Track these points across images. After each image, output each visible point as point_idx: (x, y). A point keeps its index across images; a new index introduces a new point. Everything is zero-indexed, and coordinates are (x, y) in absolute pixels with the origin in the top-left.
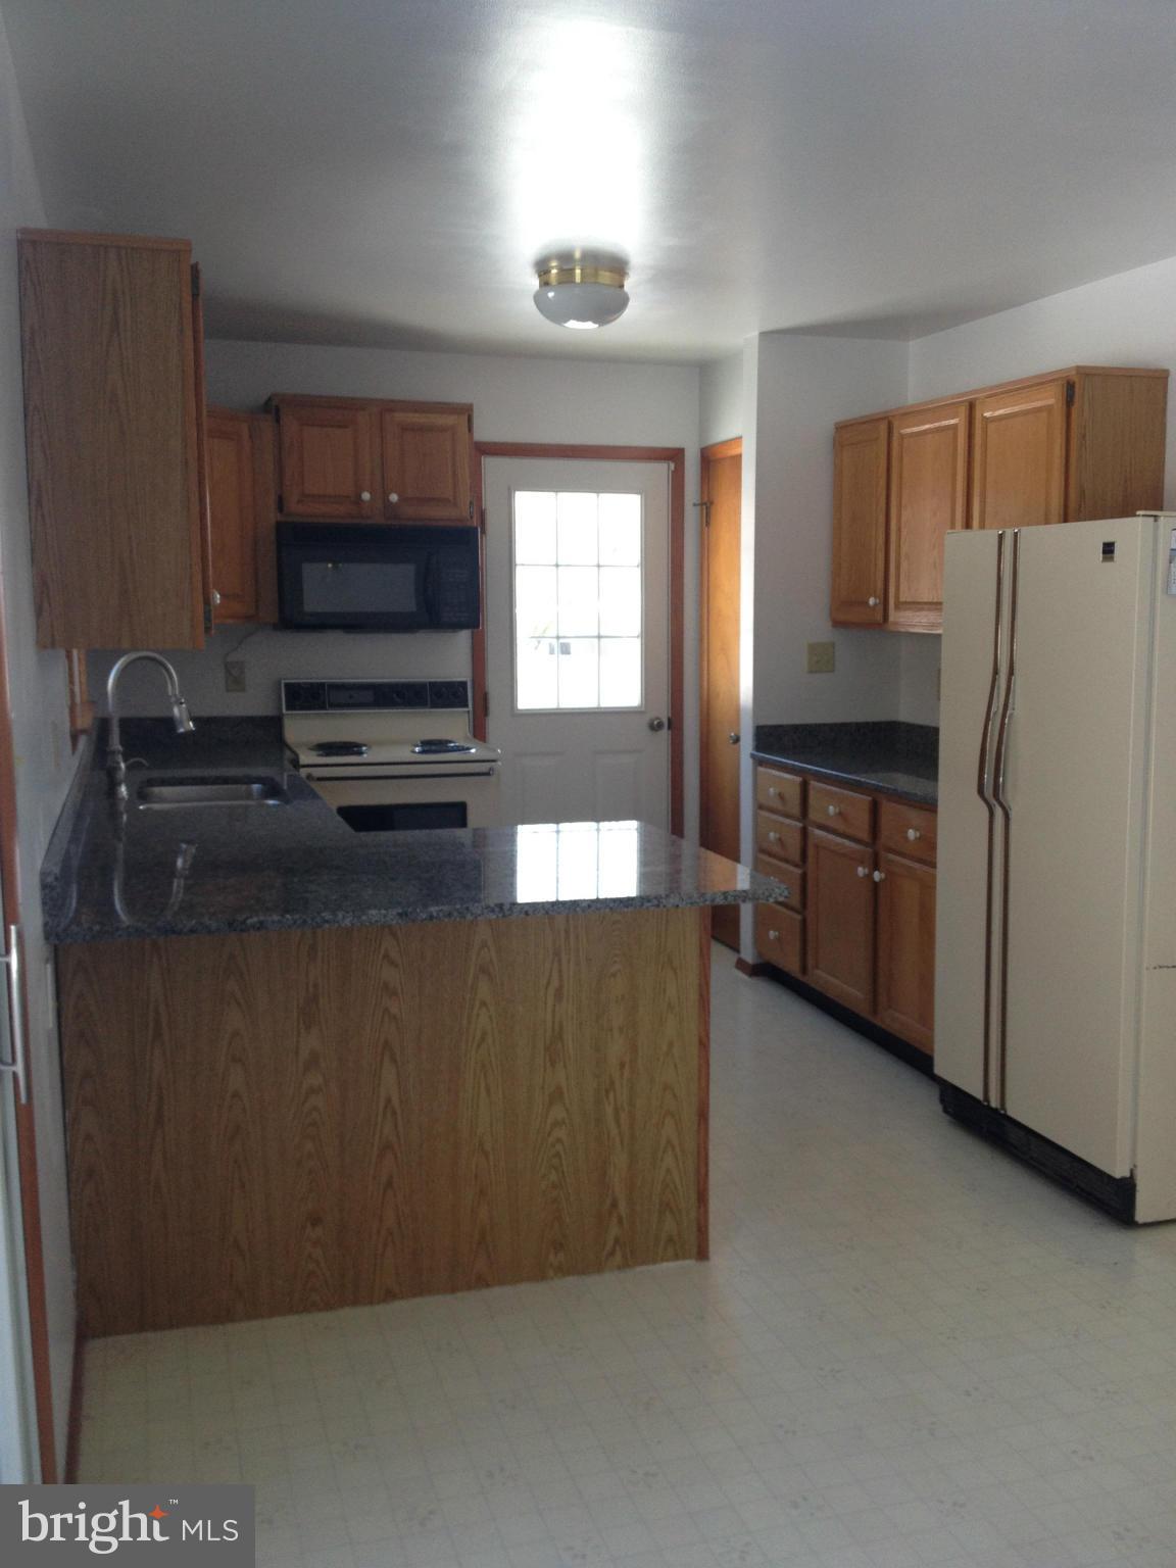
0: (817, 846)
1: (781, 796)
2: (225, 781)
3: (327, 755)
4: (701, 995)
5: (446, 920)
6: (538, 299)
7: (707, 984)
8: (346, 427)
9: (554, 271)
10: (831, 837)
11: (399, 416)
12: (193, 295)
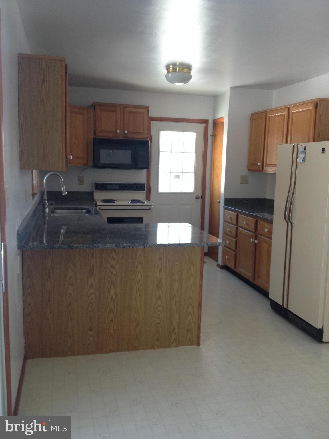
0: (240, 233)
1: (231, 218)
2: (76, 209)
3: (105, 203)
4: (201, 272)
5: (128, 248)
6: (166, 76)
7: (203, 269)
8: (114, 112)
9: (171, 68)
10: (244, 230)
11: (128, 109)
12: (65, 72)
